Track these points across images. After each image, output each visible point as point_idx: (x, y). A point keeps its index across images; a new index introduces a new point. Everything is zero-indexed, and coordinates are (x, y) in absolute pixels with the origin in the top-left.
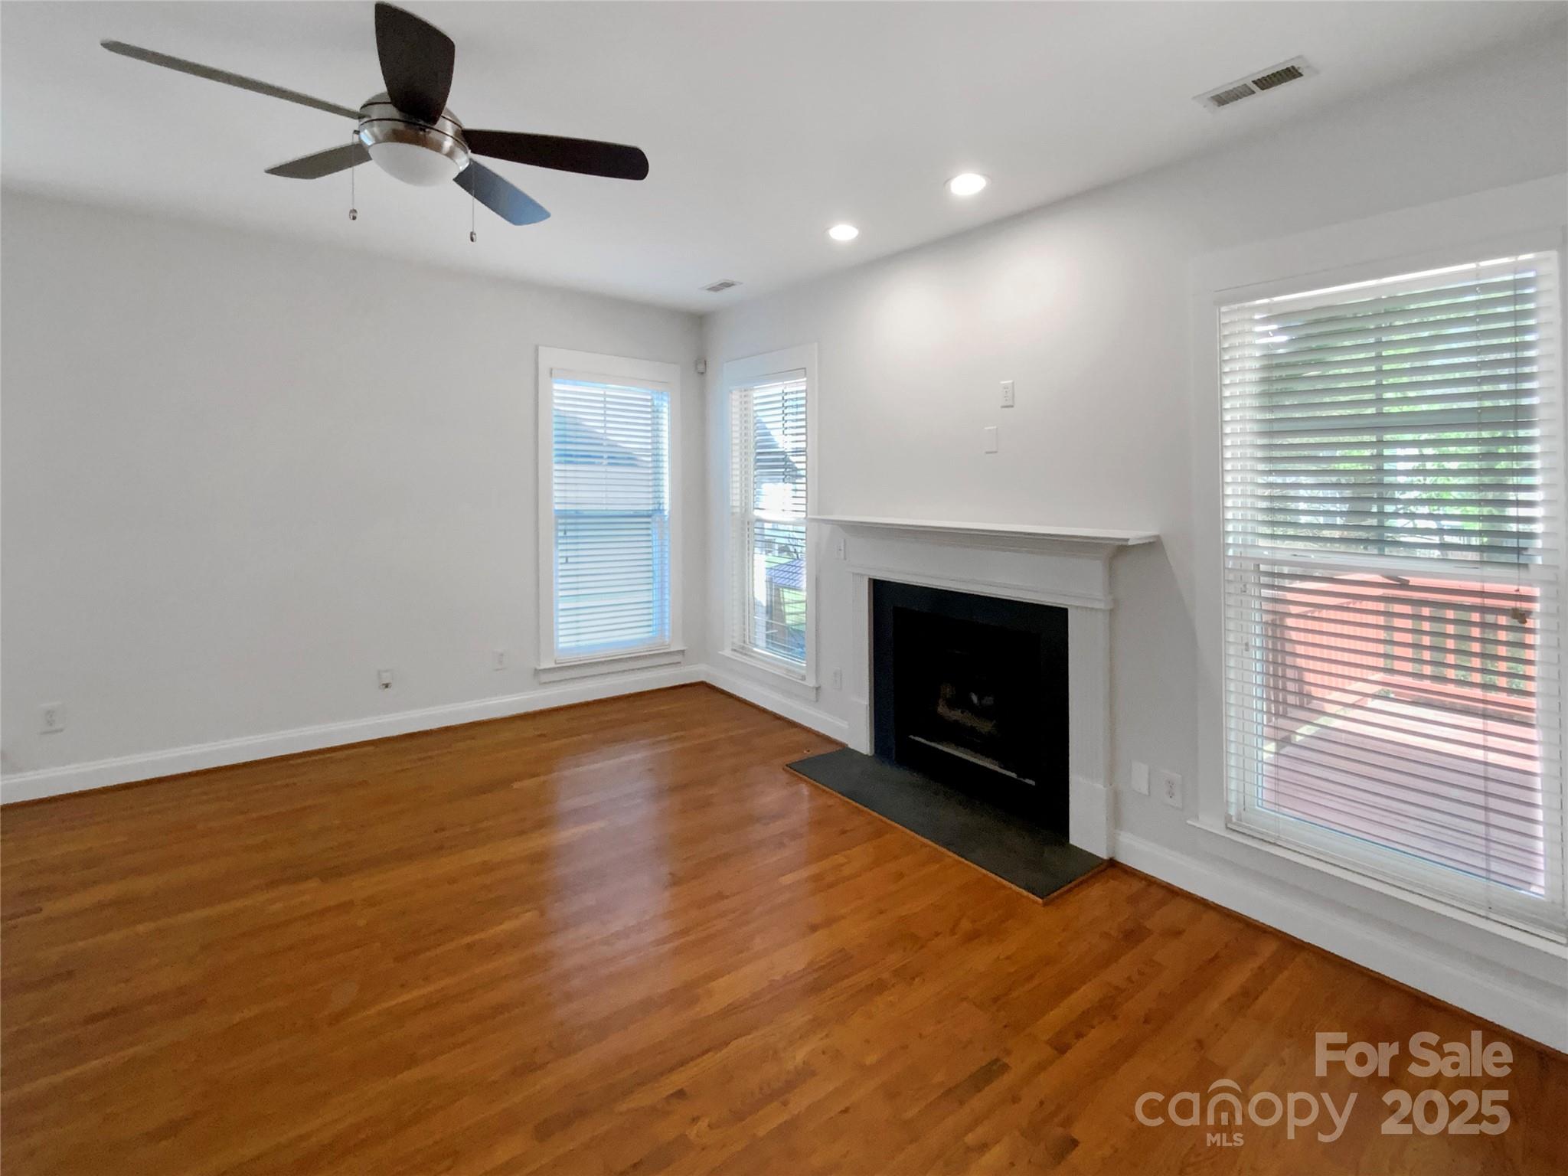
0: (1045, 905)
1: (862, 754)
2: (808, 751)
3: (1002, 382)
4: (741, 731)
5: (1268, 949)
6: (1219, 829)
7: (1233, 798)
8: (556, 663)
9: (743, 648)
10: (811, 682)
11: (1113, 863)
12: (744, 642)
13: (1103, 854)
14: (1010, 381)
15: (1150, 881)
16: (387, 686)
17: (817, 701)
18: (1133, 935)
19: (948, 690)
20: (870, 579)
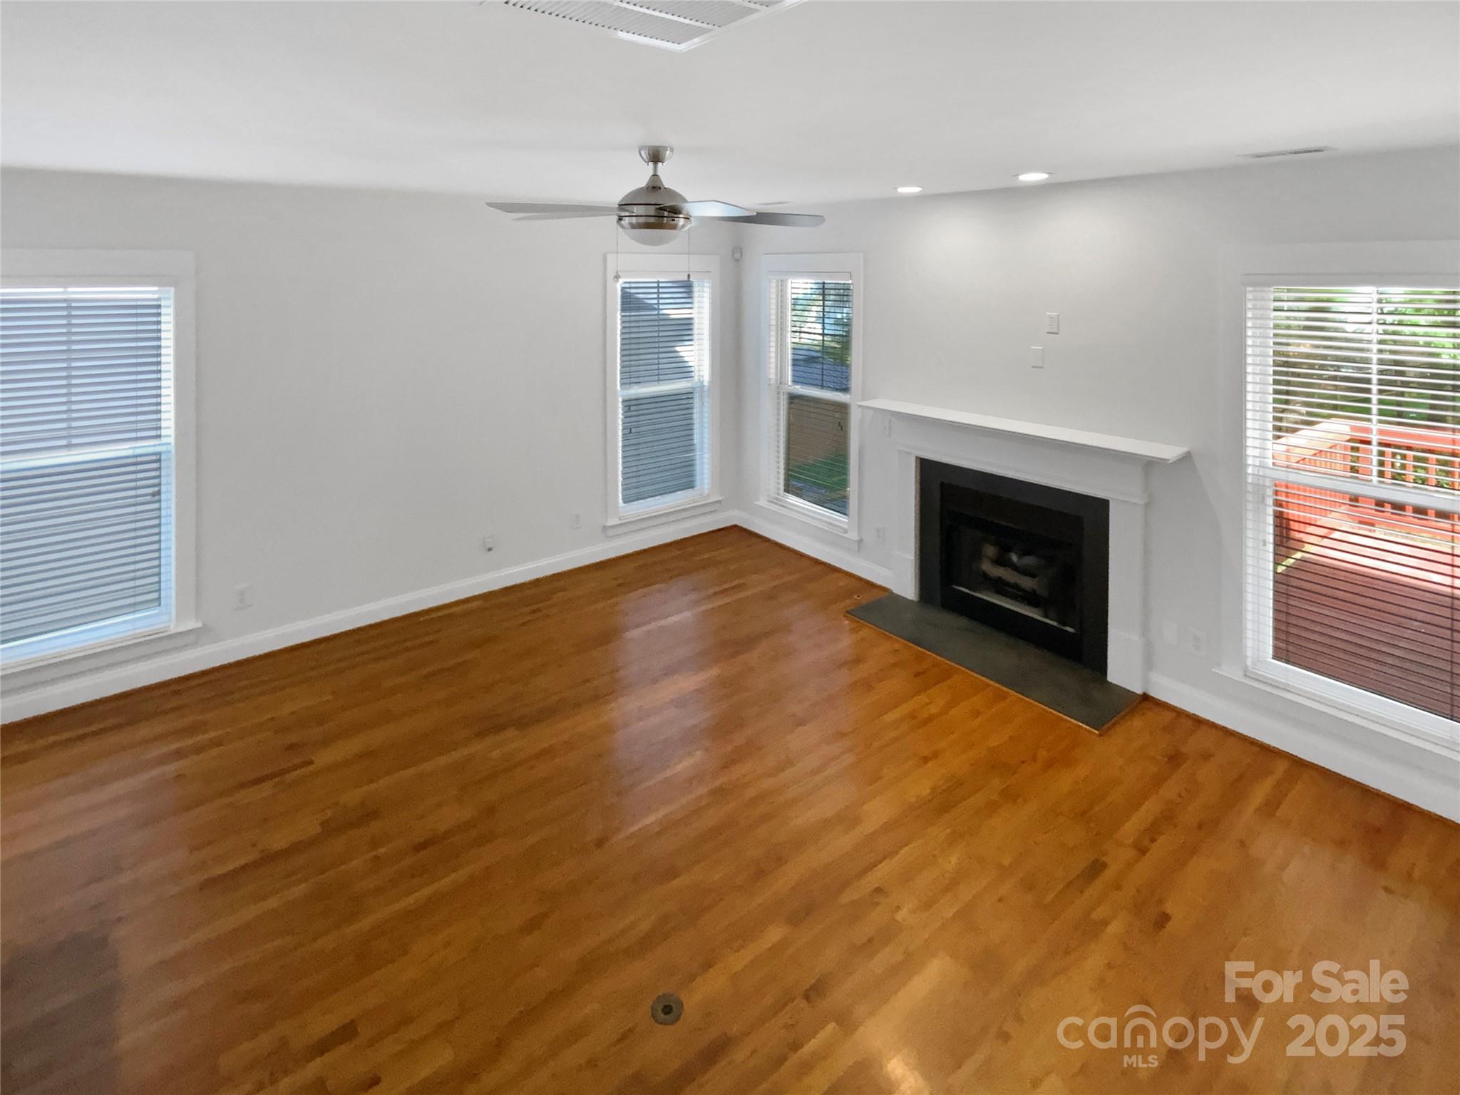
0: (1100, 735)
1: (908, 600)
2: (859, 596)
3: (1048, 313)
4: (791, 578)
5: (1281, 767)
6: (1237, 675)
7: (1249, 653)
8: (620, 520)
9: (777, 499)
10: (853, 535)
11: (1145, 697)
12: (779, 494)
13: (1139, 690)
14: (1056, 314)
15: (1180, 713)
16: (490, 549)
17: (859, 551)
18: (1175, 759)
19: (990, 551)
20: (916, 457)
